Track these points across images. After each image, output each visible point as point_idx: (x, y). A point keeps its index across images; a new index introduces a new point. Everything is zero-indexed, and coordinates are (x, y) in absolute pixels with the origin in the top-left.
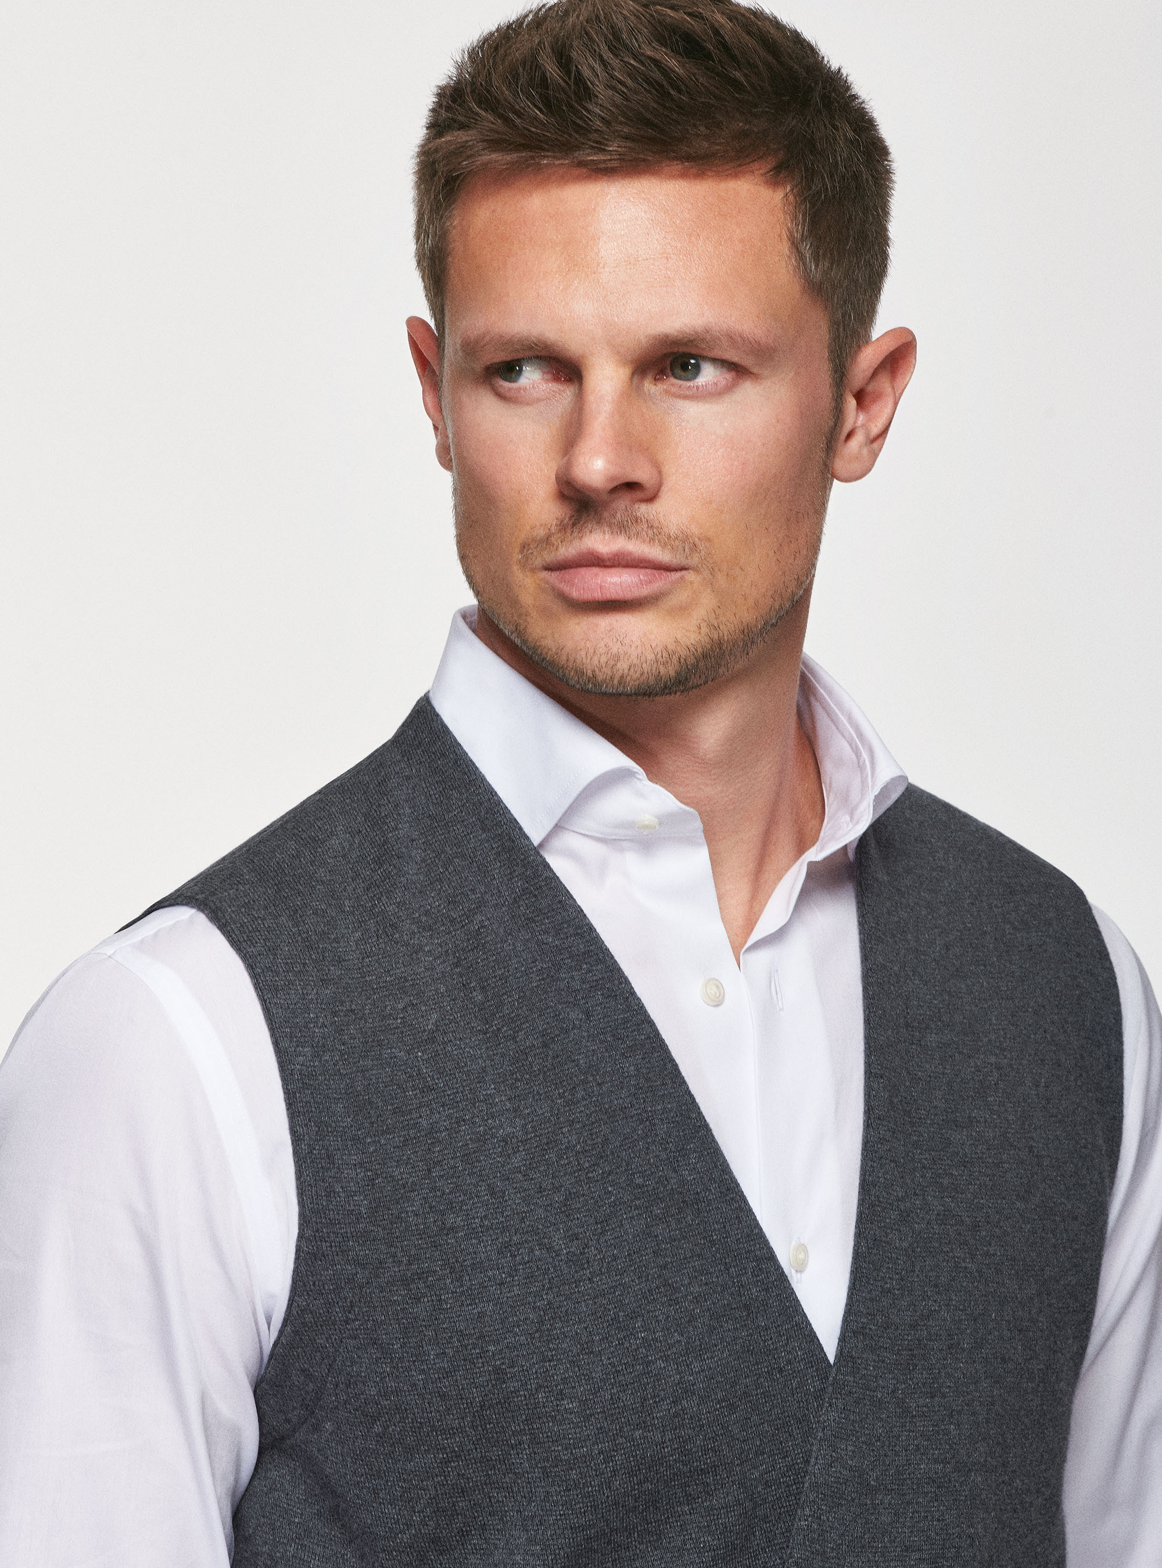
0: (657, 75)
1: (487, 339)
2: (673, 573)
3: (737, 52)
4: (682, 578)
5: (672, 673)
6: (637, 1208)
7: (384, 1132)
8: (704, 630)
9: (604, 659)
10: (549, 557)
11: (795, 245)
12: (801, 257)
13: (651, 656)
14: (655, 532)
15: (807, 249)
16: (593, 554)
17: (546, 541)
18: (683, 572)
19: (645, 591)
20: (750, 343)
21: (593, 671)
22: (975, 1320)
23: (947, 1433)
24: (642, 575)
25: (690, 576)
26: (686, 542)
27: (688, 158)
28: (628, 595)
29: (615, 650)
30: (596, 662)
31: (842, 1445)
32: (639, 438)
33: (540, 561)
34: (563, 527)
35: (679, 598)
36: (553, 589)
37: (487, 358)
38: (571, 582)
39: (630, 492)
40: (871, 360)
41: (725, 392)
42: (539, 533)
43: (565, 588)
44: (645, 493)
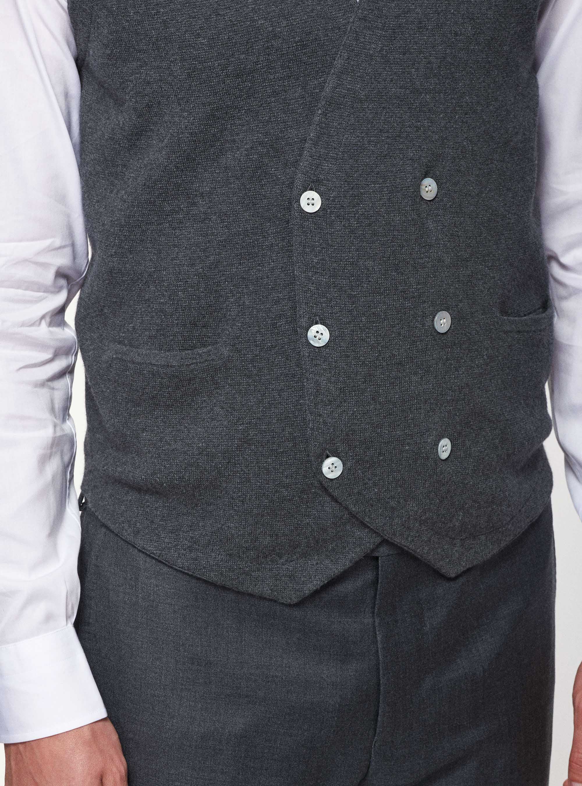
31: (344, 77)
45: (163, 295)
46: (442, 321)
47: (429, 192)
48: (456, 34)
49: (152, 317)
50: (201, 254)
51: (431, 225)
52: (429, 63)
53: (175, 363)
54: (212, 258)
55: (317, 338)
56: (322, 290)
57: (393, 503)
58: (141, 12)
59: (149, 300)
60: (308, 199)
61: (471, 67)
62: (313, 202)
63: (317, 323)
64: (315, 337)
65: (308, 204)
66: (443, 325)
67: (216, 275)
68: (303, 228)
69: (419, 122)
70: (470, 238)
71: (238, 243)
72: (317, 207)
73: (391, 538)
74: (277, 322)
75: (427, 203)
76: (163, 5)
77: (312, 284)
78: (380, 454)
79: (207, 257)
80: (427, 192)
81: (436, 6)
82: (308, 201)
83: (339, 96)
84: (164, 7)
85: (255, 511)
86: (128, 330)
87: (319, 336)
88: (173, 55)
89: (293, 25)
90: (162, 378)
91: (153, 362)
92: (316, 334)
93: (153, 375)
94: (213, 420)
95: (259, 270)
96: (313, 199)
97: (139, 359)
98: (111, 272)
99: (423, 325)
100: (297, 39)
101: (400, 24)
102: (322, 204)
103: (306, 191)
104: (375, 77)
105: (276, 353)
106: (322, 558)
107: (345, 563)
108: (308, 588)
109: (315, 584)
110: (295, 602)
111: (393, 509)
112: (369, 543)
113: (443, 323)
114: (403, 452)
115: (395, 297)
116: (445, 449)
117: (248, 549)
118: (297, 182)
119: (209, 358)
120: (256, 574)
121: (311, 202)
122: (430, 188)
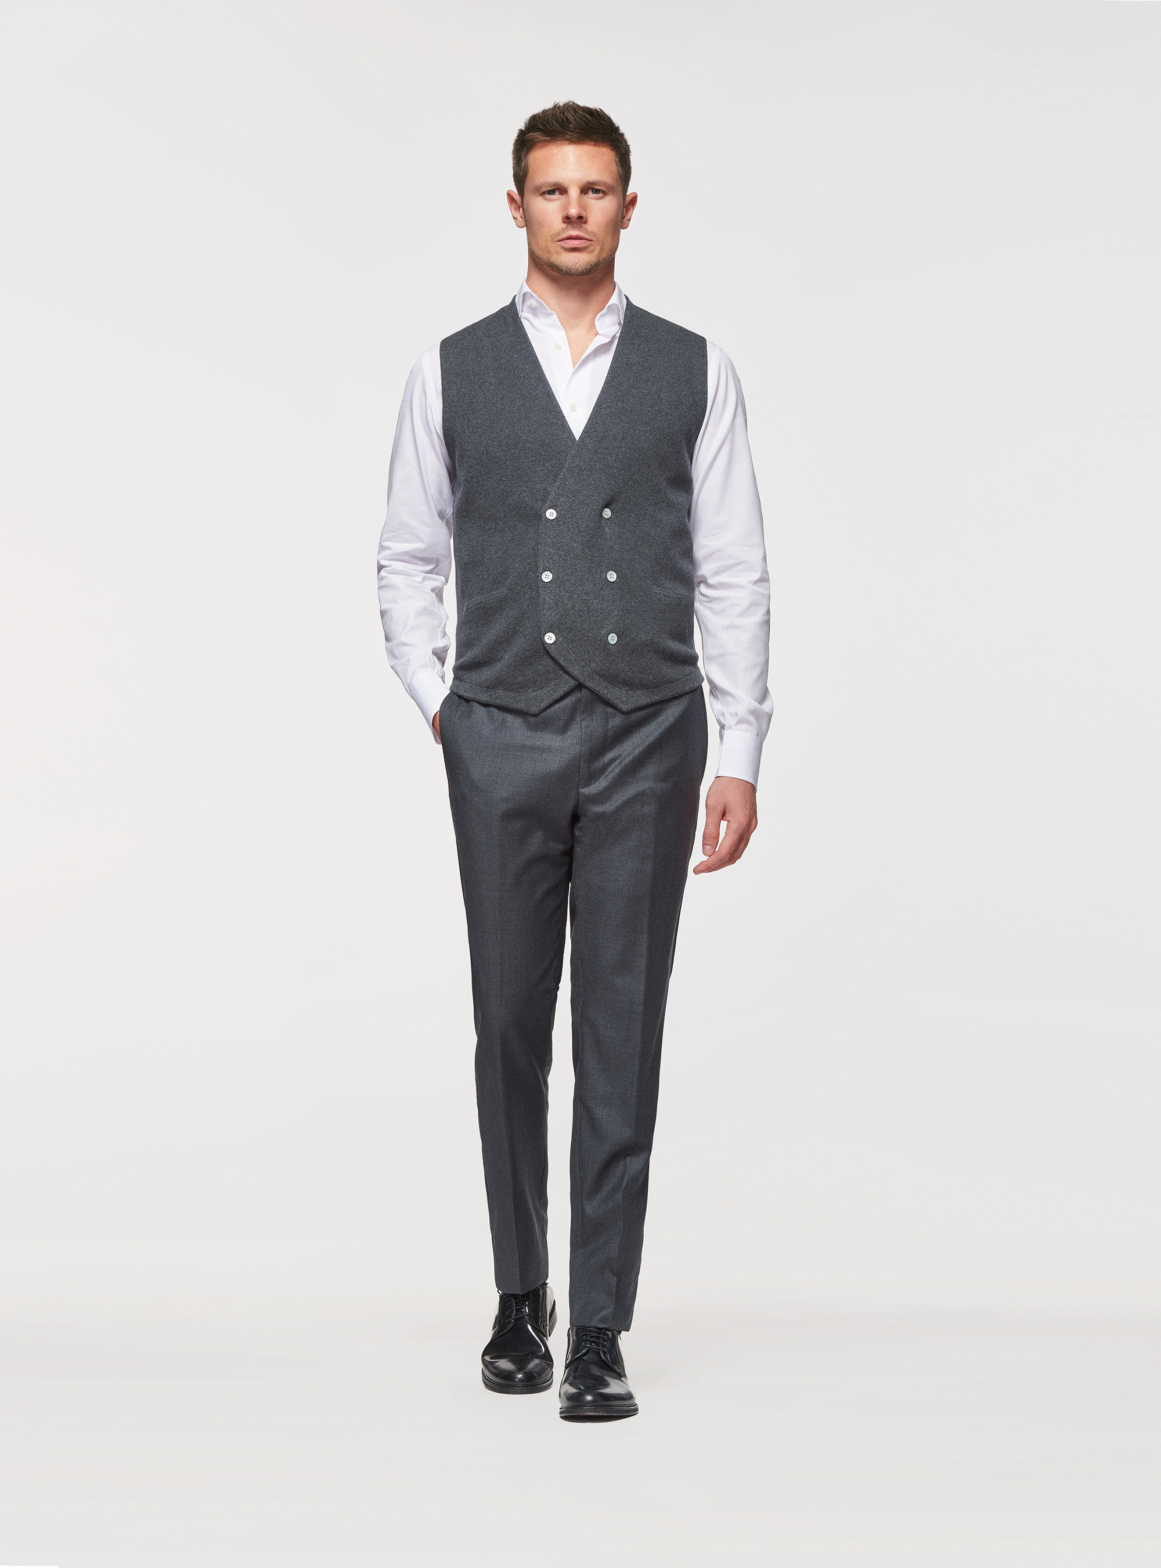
0: (584, 120)
1: (543, 185)
2: (590, 242)
4: (592, 243)
5: (589, 268)
8: (596, 259)
9: (573, 264)
10: (560, 238)
11: (616, 163)
13: (585, 263)
14: (586, 231)
15: (620, 167)
16: (571, 236)
17: (559, 234)
19: (585, 246)
20: (609, 188)
21: (571, 268)
22: (624, 433)
23: (608, 459)
24: (584, 242)
25: (595, 244)
26: (593, 233)
27: (593, 140)
28: (581, 247)
29: (575, 262)
30: (571, 265)
31: (576, 459)
32: (583, 207)
33: (556, 239)
34: (563, 230)
35: (591, 248)
36: (560, 245)
37: (544, 189)
38: (565, 243)
39: (581, 220)
40: (628, 199)
41: (601, 198)
42: (557, 232)
43: (564, 245)
44: (584, 220)
45: (484, 570)
48: (632, 443)
49: (479, 583)
51: (607, 529)
52: (618, 455)
53: (484, 600)
56: (551, 555)
57: (584, 664)
59: (479, 575)
62: (553, 514)
63: (547, 571)
64: (545, 577)
65: (549, 515)
66: (612, 578)
68: (546, 526)
69: (611, 482)
70: (630, 541)
72: (554, 517)
73: (585, 684)
74: (528, 573)
75: (605, 520)
77: (547, 553)
78: (576, 636)
80: (605, 514)
81: (623, 429)
83: (572, 467)
85: (513, 664)
87: (547, 577)
89: (537, 437)
90: (479, 610)
91: (476, 603)
99: (601, 577)
100: (538, 443)
101: (605, 436)
102: (557, 516)
103: (550, 509)
104: (591, 459)
105: (527, 588)
106: (549, 689)
107: (561, 692)
108: (543, 705)
109: (546, 703)
110: (537, 712)
111: (583, 666)
112: (572, 683)
113: (612, 576)
114: (588, 636)
115: (587, 562)
116: (613, 639)
117: (512, 684)
118: (547, 505)
119: (498, 596)
120: (518, 698)
121: (551, 514)
122: (607, 513)
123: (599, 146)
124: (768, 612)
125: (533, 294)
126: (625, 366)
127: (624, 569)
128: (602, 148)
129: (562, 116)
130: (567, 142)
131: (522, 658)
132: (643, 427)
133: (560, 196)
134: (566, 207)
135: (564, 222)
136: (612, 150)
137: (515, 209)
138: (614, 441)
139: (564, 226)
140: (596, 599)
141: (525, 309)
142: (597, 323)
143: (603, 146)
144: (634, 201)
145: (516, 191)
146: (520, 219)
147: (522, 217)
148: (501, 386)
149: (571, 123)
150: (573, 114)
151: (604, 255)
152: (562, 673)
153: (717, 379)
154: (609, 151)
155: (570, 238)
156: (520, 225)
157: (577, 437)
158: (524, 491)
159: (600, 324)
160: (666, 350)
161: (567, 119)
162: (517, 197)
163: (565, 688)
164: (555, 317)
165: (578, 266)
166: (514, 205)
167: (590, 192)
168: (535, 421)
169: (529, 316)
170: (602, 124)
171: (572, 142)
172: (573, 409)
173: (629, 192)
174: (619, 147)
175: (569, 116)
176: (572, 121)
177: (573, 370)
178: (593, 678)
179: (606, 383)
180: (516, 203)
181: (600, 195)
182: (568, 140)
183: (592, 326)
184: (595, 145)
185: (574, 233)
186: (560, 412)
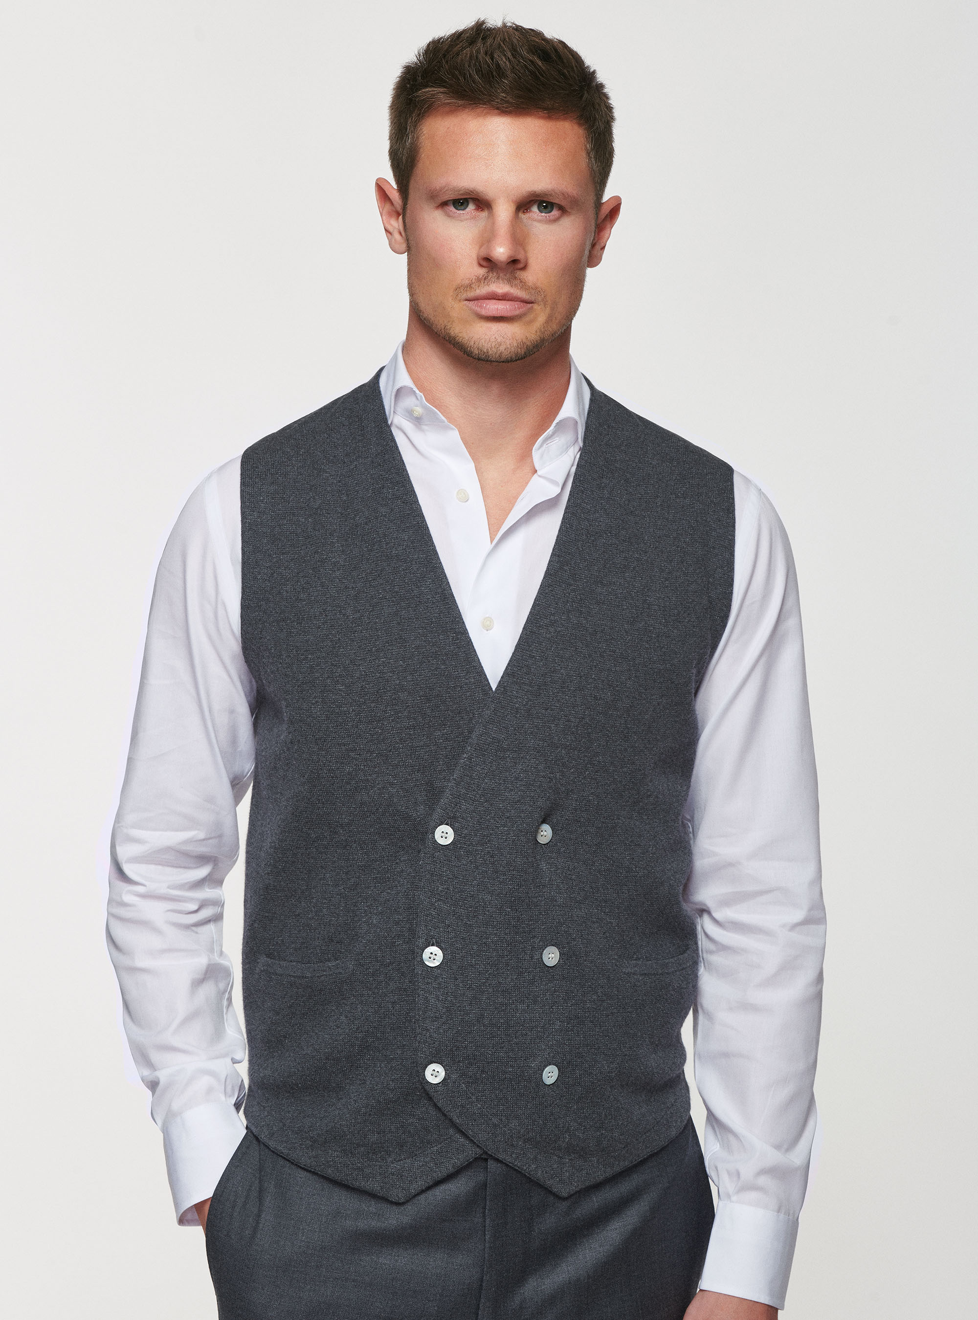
0: (531, 68)
1: (446, 188)
2: (528, 305)
3: (565, 61)
4: (532, 307)
5: (523, 353)
6: (393, 601)
7: (283, 554)
8: (538, 333)
9: (493, 345)
10: (471, 294)
11: (588, 154)
12: (590, 158)
13: (515, 344)
14: (523, 285)
15: (592, 155)
16: (494, 294)
17: (470, 286)
18: (532, 304)
19: (517, 312)
20: (571, 197)
21: (487, 350)
22: (581, 677)
23: (550, 728)
24: (516, 304)
25: (535, 306)
26: (536, 289)
27: (545, 109)
28: (509, 314)
29: (499, 340)
30: (490, 345)
31: (491, 726)
32: (519, 239)
33: (464, 296)
34: (479, 280)
35: (531, 316)
36: (471, 309)
37: (446, 198)
38: (481, 307)
39: (515, 265)
40: (605, 210)
41: (556, 220)
42: (467, 282)
43: (478, 309)
44: (521, 265)
45: (312, 911)
46: (550, 956)
47: (543, 836)
48: (595, 697)
49: (300, 931)
50: (344, 876)
51: (544, 866)
52: (568, 721)
53: (309, 975)
54: (352, 880)
55: (432, 958)
56: (442, 916)
57: (495, 1120)
58: (292, 655)
59: (299, 915)
60: (443, 832)
61: (608, 731)
62: (446, 835)
63: (433, 945)
64: (430, 958)
65: (442, 837)
66: (550, 959)
67: (355, 896)
68: (434, 857)
69: (553, 774)
70: (583, 883)
71: (375, 868)
72: (449, 841)
73: (495, 1154)
74: (396, 941)
75: (542, 847)
76: (311, 652)
77: (434, 909)
78: (483, 1072)
79: (349, 879)
80: (542, 836)
81: (579, 669)
82: (442, 834)
83: (484, 744)
84: (312, 654)
85: (363, 1110)
86: (277, 942)
87: (433, 956)
88: (315, 697)
89: (418, 680)
90: (298, 989)
91: (292, 973)
92: (431, 955)
93: (291, 985)
94: (338, 1027)
95: (388, 893)
96: (447, 833)
97: (279, 971)
98: (267, 888)
99: (532, 958)
100: (421, 693)
101: (545, 682)
102: (454, 839)
103: (442, 824)
104: (518, 728)
105: (393, 969)
106: (427, 1160)
107: (448, 1167)
108: (414, 1188)
109: (421, 1184)
110: (402, 1200)
111: (495, 1125)
112: (471, 1152)
113: (551, 956)
114: (506, 1073)
115: (507, 931)
116: (550, 1075)
117: (358, 1145)
118: (435, 816)
119: (337, 971)
120: (367, 1171)
121: (444, 835)
122: (546, 834)
123: (557, 119)
124: (820, 979)
125: (417, 391)
126: (585, 537)
127: (574, 940)
128: (562, 123)
129: (488, 59)
130: (496, 111)
131: (379, 1102)
132: (615, 666)
133: (475, 213)
134: (487, 238)
135: (481, 265)
136: (580, 125)
137: (390, 214)
138: (563, 692)
139: (482, 272)
140: (522, 1002)
141: (399, 410)
142: (536, 454)
143: (565, 119)
144: (614, 211)
145: (394, 185)
146: (397, 236)
147: (400, 233)
148: (354, 573)
149: (506, 77)
150: (511, 57)
151: (554, 327)
152: (451, 1131)
153: (752, 557)
154: (576, 127)
155: (494, 297)
156: (397, 247)
157: (494, 687)
158: (392, 784)
159: (542, 456)
160: (659, 501)
161: (498, 66)
162: (395, 196)
163: (458, 1160)
164: (454, 435)
165: (502, 348)
166: (388, 206)
167: (535, 209)
168: (417, 647)
169: (407, 425)
170: (564, 74)
171: (505, 109)
172: (487, 625)
173: (606, 198)
174: (595, 119)
175: (503, 62)
176: (509, 73)
177: (489, 546)
178: (512, 1145)
179: (548, 574)
180: (392, 204)
181: (555, 213)
182: (498, 109)
183: (525, 455)
184: (549, 118)
185: (501, 288)
186: (465, 632)
